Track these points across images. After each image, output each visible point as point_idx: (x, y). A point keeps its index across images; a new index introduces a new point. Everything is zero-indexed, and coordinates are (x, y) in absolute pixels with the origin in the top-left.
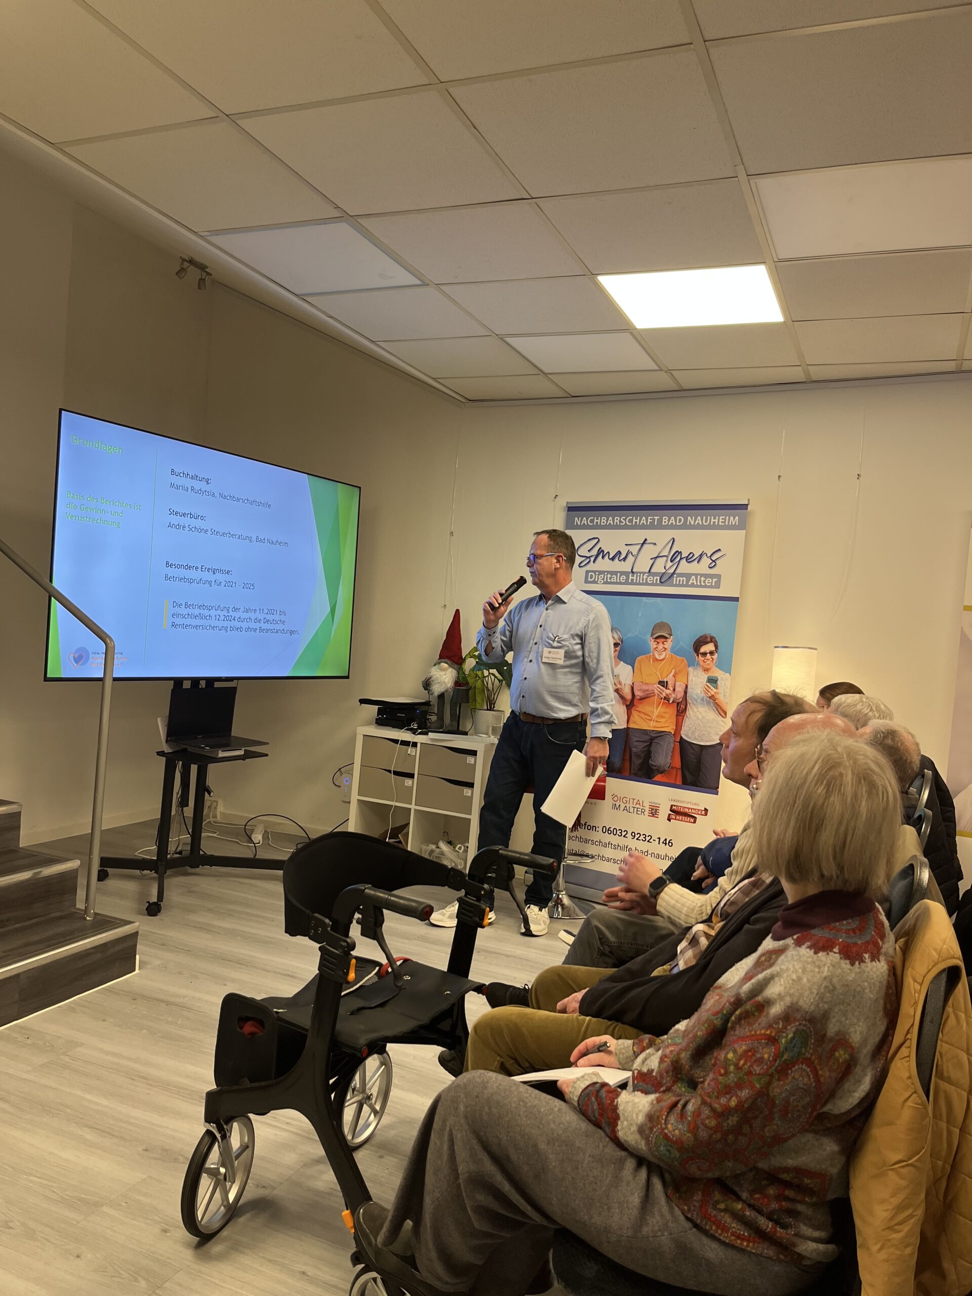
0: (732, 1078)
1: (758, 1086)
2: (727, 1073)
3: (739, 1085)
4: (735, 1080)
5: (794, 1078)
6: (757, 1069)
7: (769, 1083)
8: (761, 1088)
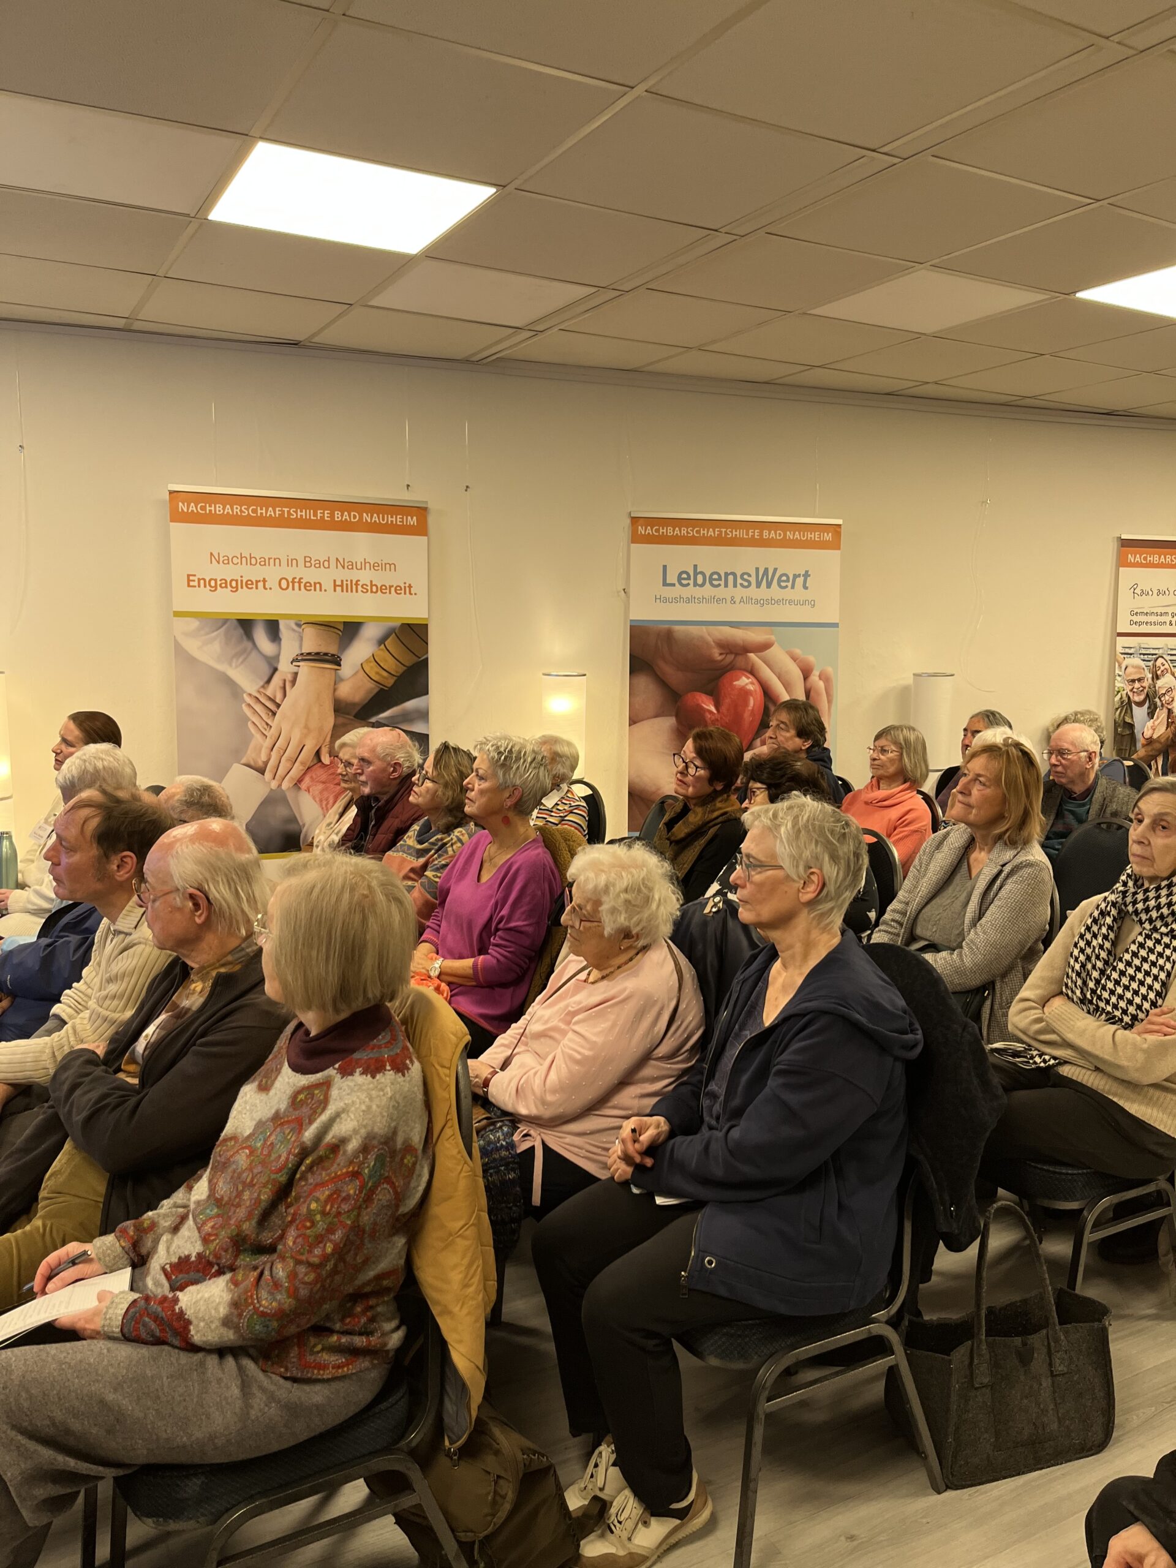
0: (321, 1226)
1: (349, 1222)
2: (313, 1224)
3: (330, 1230)
4: (325, 1227)
5: (379, 1200)
6: (345, 1207)
7: (359, 1215)
8: (353, 1223)
